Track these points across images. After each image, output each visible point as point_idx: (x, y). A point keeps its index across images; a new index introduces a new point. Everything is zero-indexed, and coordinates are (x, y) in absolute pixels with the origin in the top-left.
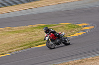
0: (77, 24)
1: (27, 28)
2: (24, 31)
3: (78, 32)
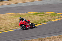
0: (58, 13)
1: (27, 14)
2: (25, 16)
3: (58, 18)
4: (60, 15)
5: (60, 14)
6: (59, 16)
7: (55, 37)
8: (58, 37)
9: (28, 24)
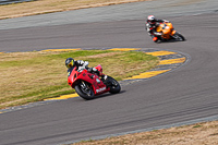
1: (39, 56)
2: (31, 63)
3: (149, 70)
4: (155, 58)
5: (155, 54)
6: (153, 63)
7: (140, 136)
8: (148, 138)
9: (98, 81)
